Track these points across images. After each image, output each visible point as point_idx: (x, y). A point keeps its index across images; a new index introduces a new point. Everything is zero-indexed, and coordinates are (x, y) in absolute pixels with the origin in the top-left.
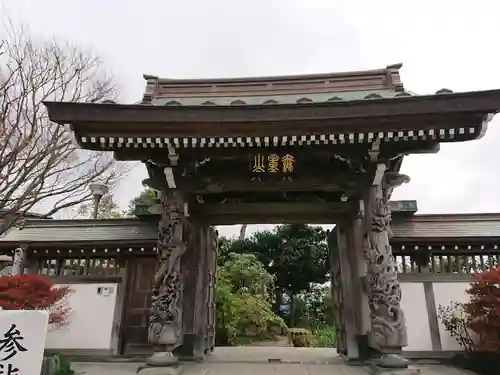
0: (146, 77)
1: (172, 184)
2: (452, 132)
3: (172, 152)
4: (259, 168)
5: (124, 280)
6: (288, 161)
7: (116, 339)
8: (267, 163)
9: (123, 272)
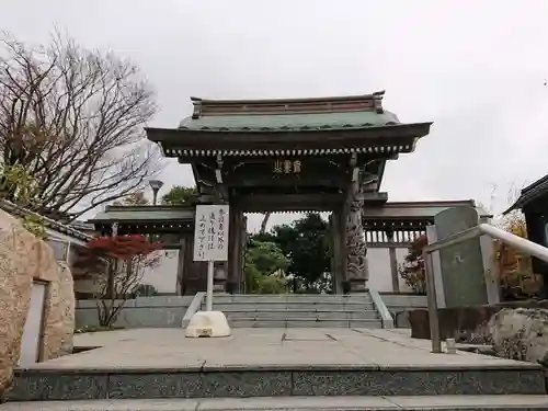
0: (193, 99)
1: (219, 180)
2: (401, 148)
3: (219, 158)
4: (278, 170)
5: (184, 248)
6: (297, 165)
7: (180, 287)
8: (283, 166)
9: (182, 242)
